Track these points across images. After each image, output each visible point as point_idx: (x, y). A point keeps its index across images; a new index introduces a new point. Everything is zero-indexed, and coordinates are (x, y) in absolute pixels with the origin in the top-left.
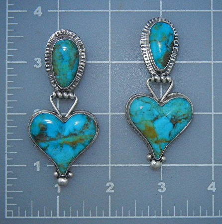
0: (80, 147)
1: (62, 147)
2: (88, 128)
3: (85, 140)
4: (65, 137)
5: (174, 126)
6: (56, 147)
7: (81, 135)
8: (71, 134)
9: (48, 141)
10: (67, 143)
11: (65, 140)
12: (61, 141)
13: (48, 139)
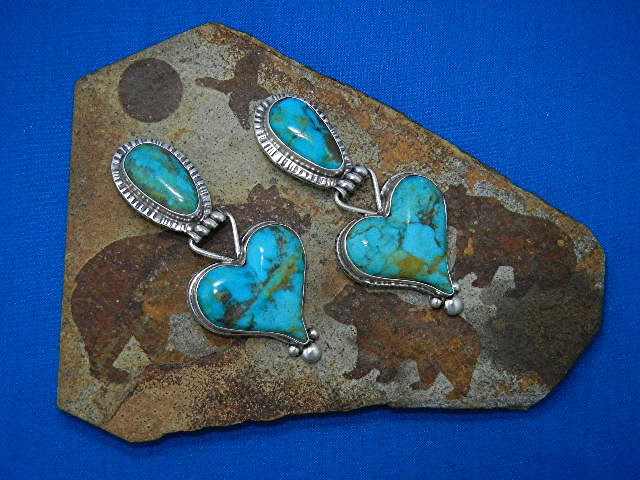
0: (297, 280)
1: (273, 300)
2: (285, 242)
3: (297, 263)
4: (265, 284)
5: (432, 226)
6: (265, 308)
7: (285, 259)
8: (271, 272)
9: (247, 309)
10: (275, 290)
11: (270, 285)
12: (265, 293)
13: (244, 307)
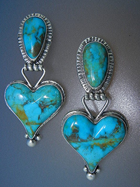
0: (109, 149)
1: (93, 148)
2: (118, 131)
4: (95, 139)
5: (42, 111)
7: (112, 138)
9: (79, 142)
12: (92, 143)
13: (79, 140)
